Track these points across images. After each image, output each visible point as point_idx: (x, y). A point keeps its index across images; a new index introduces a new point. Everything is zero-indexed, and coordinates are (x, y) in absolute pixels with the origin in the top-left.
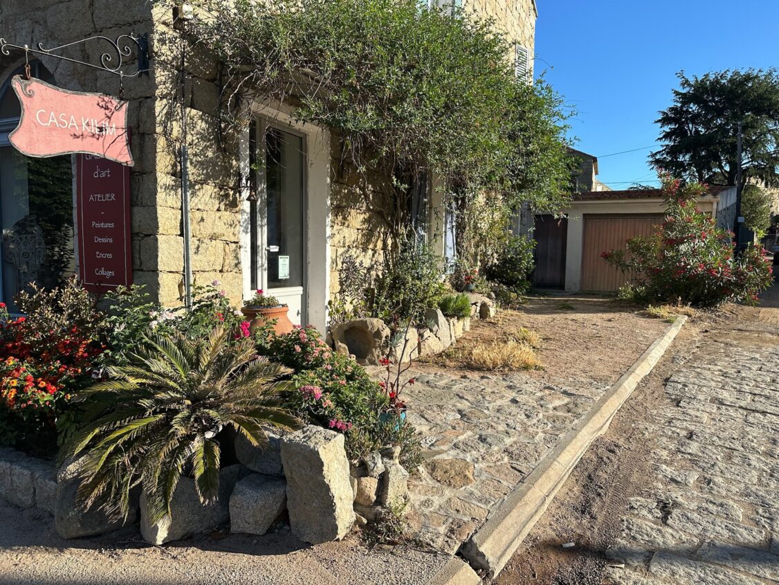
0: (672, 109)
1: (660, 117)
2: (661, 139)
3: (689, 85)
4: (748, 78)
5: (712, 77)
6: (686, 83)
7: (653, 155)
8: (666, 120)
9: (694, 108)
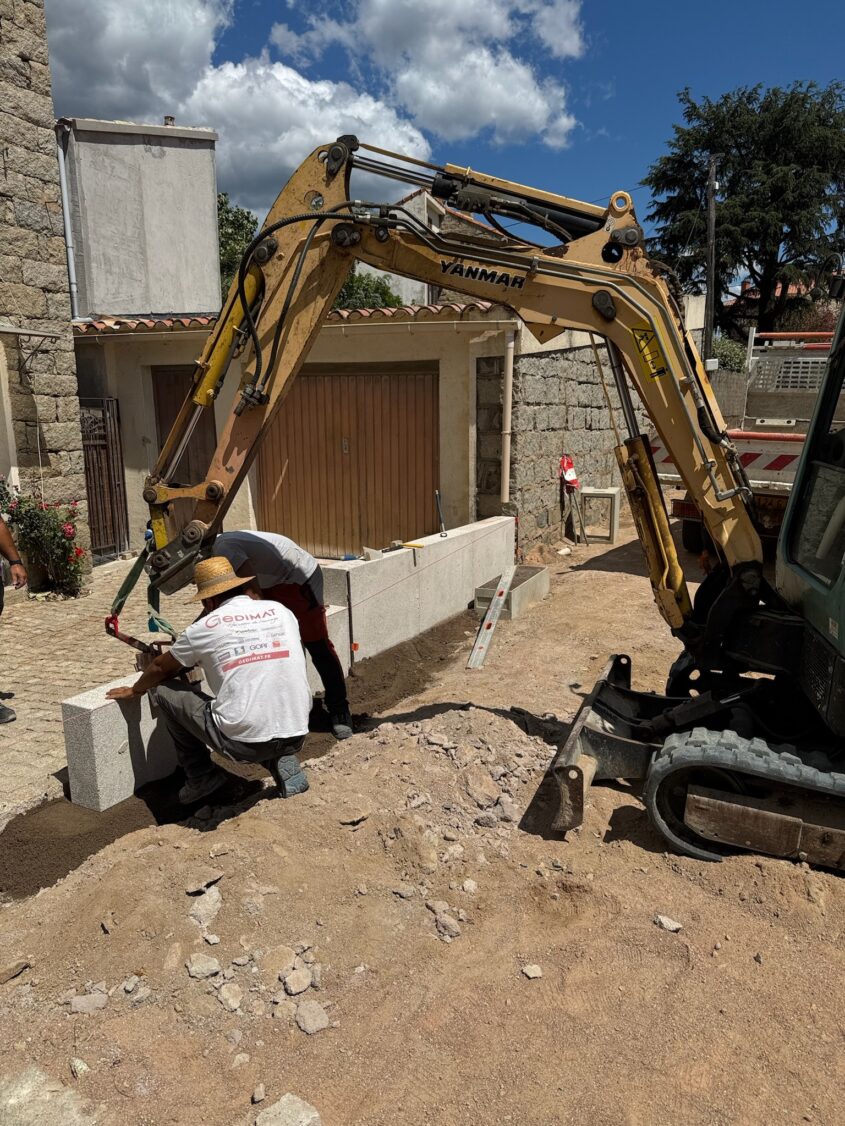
0: (666, 159)
1: (648, 174)
2: (652, 217)
5: (734, 99)
6: (692, 112)
8: (660, 181)
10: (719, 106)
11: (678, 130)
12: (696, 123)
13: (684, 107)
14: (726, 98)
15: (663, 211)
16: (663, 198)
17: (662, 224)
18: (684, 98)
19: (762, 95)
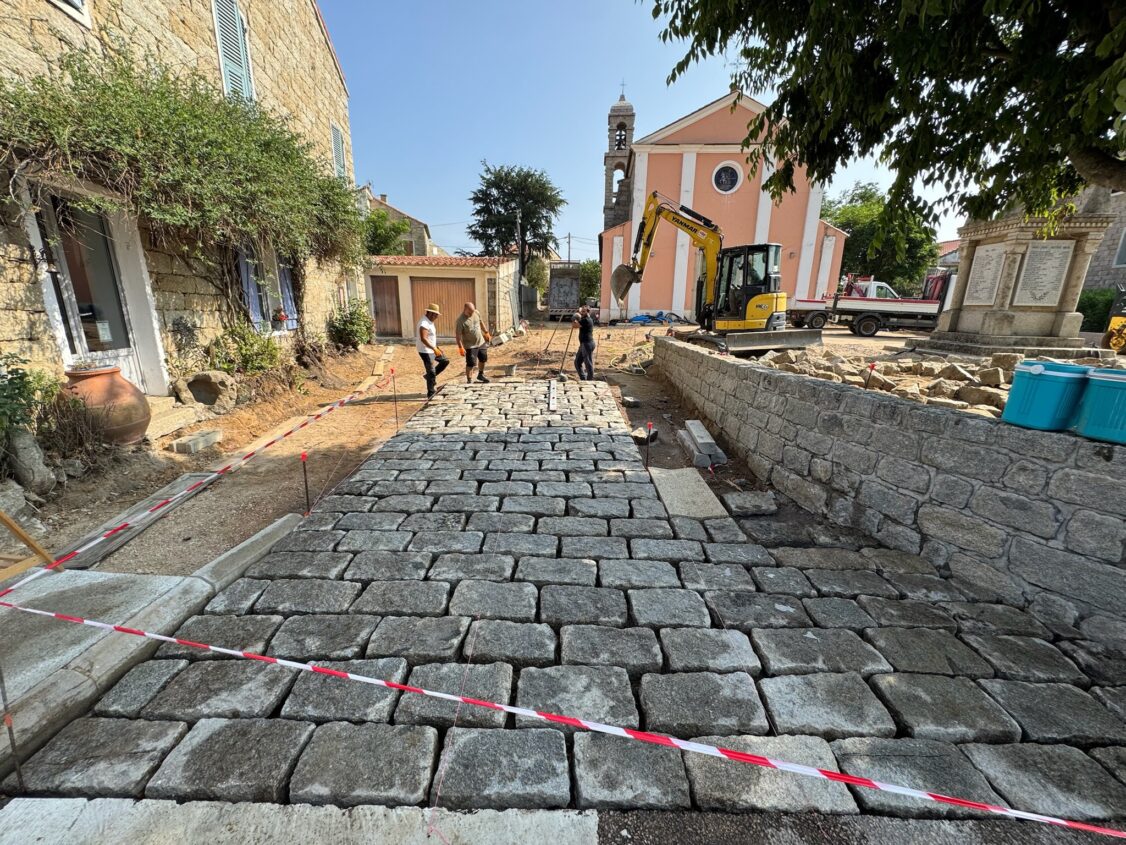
0: (480, 191)
1: (472, 196)
2: (474, 215)
3: (491, 173)
4: (528, 175)
5: (506, 169)
6: (488, 170)
7: (470, 227)
8: (476, 200)
9: (494, 192)
10: (500, 171)
12: (490, 176)
13: (485, 167)
14: (502, 167)
16: (478, 206)
17: (479, 217)
18: (484, 164)
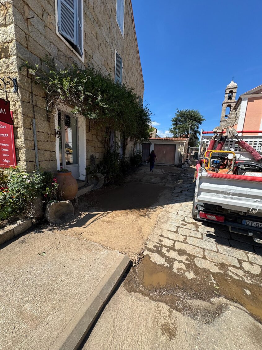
0: (175, 118)
3: (179, 112)
9: (180, 118)
10: (182, 112)
11: (176, 114)
12: (178, 113)
13: (177, 111)
14: (183, 110)
15: (173, 125)
16: (173, 123)
17: (173, 126)
18: (177, 109)
19: (188, 110)
